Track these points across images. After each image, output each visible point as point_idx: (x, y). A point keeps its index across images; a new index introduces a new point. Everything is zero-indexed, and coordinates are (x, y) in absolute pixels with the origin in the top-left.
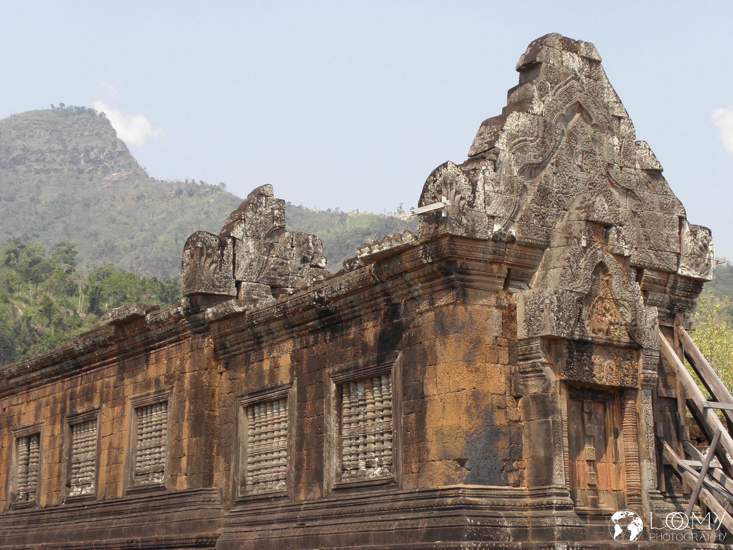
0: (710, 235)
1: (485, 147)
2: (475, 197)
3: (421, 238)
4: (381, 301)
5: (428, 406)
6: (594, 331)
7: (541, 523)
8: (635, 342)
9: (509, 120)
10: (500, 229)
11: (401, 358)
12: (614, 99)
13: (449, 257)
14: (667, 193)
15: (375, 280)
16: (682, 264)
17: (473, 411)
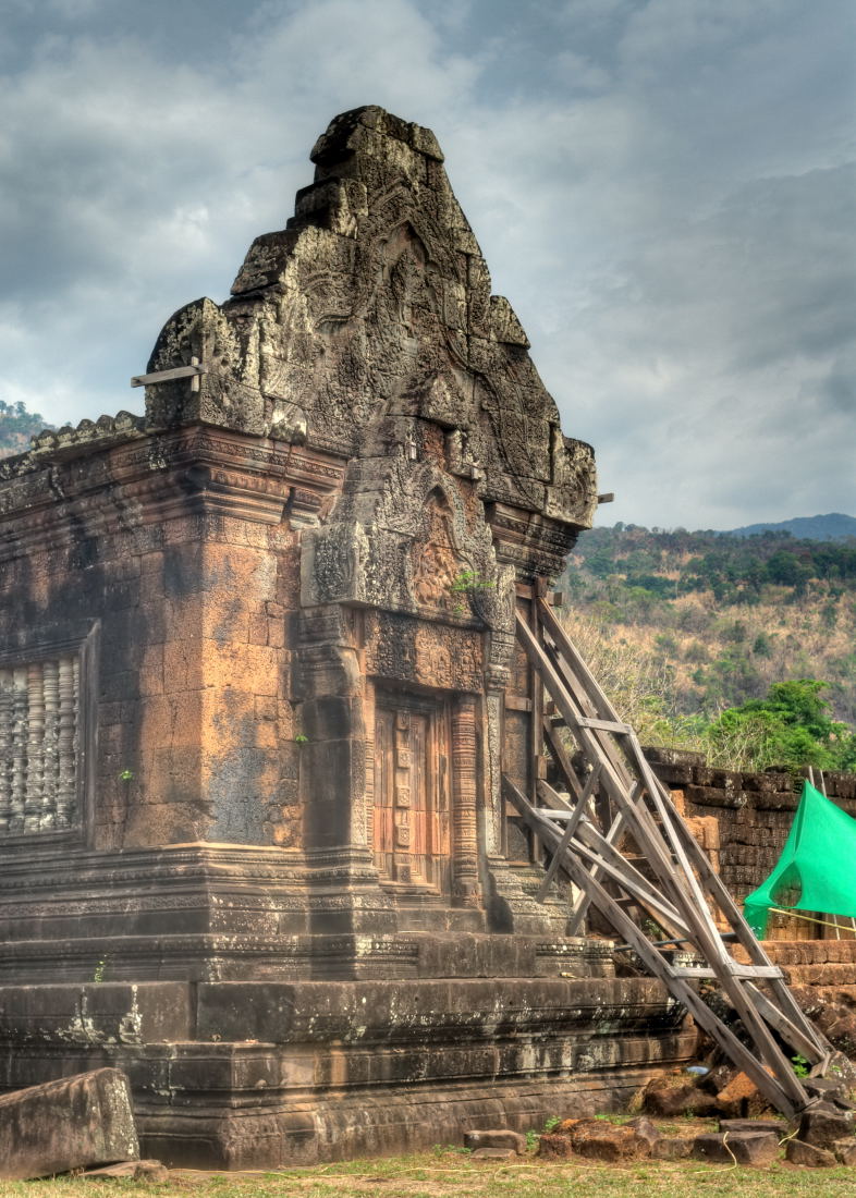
0: (593, 457)
1: (261, 280)
2: (244, 362)
3: (150, 426)
4: (66, 533)
5: (147, 712)
6: (421, 599)
7: (328, 905)
8: (480, 620)
9: (302, 239)
10: (283, 420)
11: (98, 631)
12: (461, 224)
13: (197, 461)
14: (534, 383)
15: (58, 495)
16: (550, 500)
17: (224, 722)
